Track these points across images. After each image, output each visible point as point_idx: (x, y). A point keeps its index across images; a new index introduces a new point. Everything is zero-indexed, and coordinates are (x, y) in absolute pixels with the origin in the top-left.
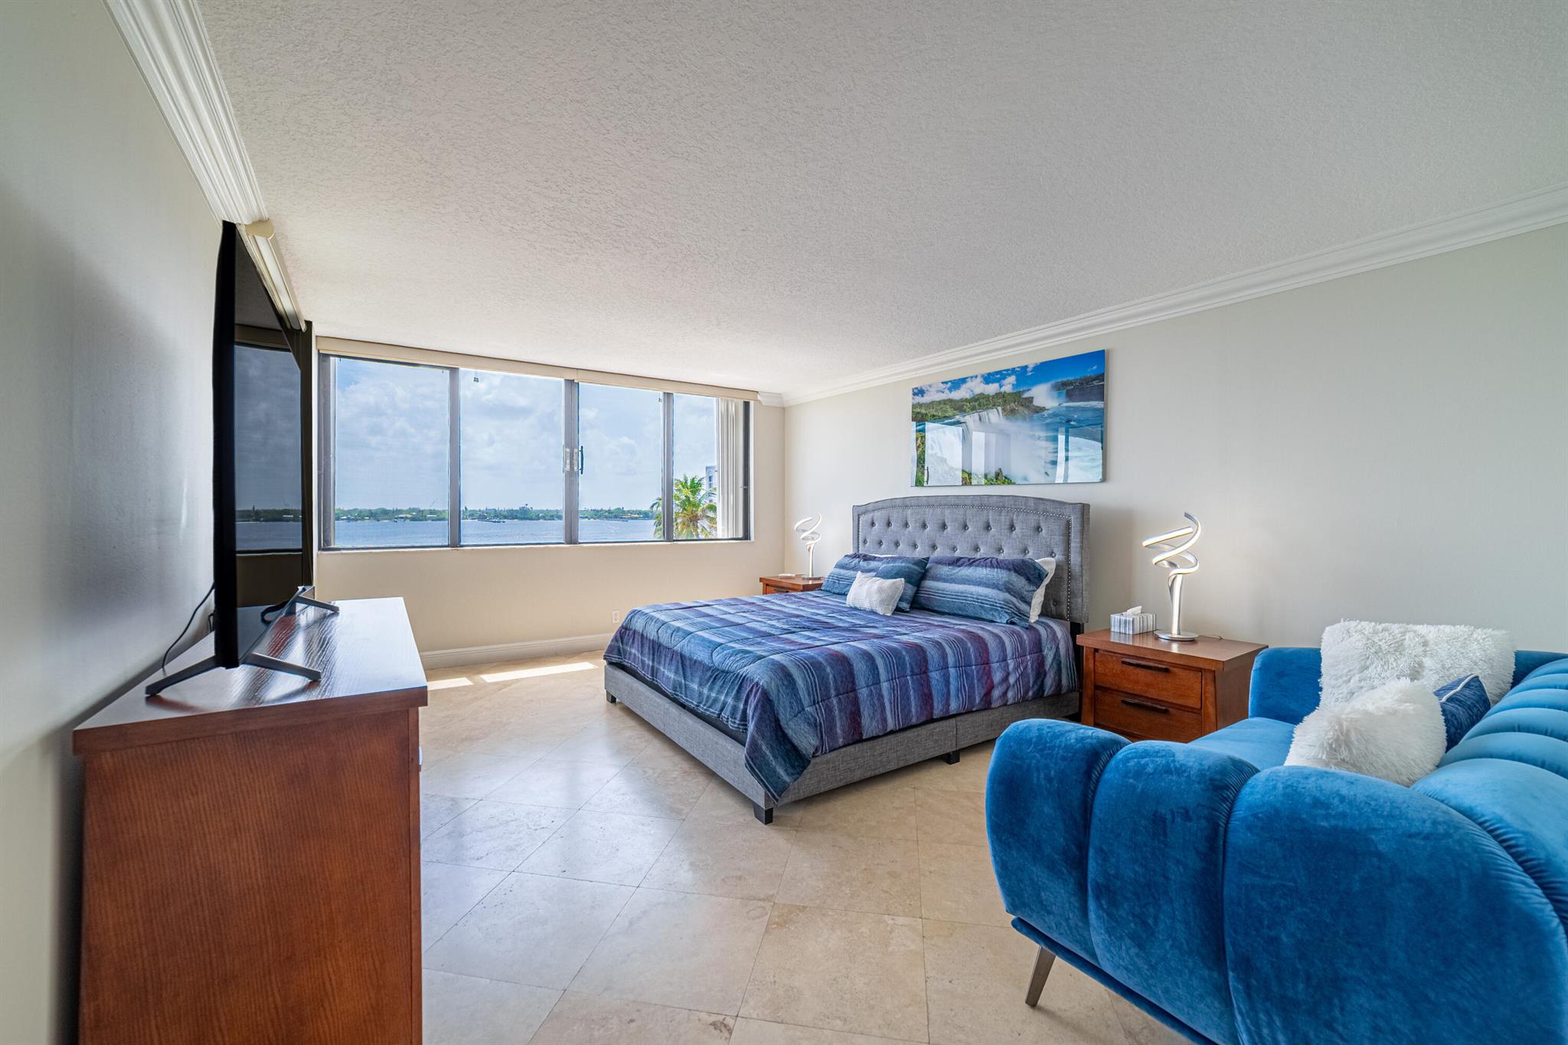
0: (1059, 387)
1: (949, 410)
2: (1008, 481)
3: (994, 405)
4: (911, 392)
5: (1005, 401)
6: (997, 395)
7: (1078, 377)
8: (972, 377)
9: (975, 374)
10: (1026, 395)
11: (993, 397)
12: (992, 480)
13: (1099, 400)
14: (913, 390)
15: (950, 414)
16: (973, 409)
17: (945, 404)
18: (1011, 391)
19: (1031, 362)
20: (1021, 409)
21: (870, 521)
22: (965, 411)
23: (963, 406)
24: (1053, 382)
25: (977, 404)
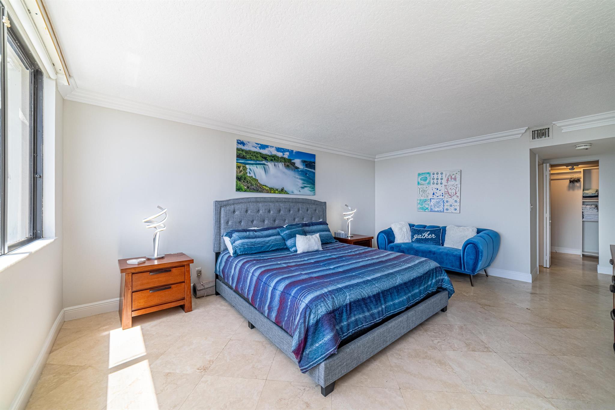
0: (304, 162)
1: (259, 157)
2: (286, 193)
3: (281, 161)
4: (236, 142)
5: (285, 161)
6: (282, 157)
7: (309, 161)
8: (271, 146)
9: (273, 146)
10: (293, 161)
11: (280, 158)
12: (280, 192)
13: (313, 169)
14: (237, 140)
15: (260, 159)
16: (272, 160)
17: (257, 154)
18: (287, 158)
19: (295, 150)
20: (291, 166)
21: (232, 210)
22: (267, 160)
23: (266, 158)
24: (302, 160)
25: (273, 158)
